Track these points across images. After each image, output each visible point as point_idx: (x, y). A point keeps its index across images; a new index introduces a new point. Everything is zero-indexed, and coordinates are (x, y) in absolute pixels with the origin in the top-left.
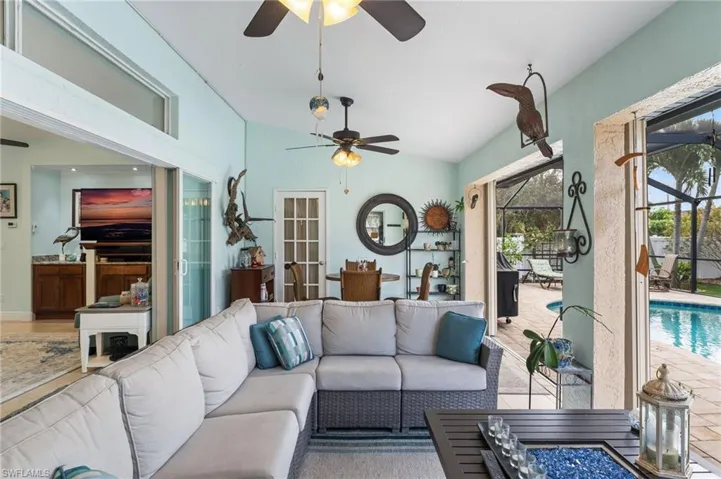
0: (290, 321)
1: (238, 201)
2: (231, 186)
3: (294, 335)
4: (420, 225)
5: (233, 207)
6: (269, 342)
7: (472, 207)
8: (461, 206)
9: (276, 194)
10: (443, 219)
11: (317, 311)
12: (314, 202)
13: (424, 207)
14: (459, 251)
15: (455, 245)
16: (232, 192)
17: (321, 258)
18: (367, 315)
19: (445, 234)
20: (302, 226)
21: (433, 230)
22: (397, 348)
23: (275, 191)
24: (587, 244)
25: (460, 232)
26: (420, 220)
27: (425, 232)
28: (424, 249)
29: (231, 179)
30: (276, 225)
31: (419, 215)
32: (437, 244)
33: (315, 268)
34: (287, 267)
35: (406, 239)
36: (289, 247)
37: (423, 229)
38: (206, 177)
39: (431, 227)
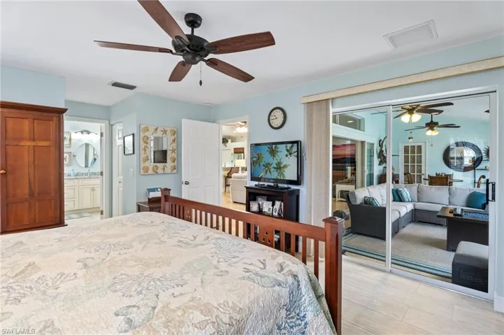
0: (405, 189)
1: (384, 149)
2: (381, 143)
3: (406, 192)
4: (484, 157)
5: (381, 151)
6: (397, 193)
9: (400, 144)
11: (416, 187)
12: (419, 147)
16: (381, 146)
17: (423, 172)
20: (413, 158)
22: (449, 202)
26: (484, 154)
28: (485, 169)
29: (380, 140)
30: (400, 158)
31: (483, 152)
33: (420, 176)
34: (405, 174)
35: (474, 164)
36: (406, 167)
37: (486, 159)
38: (372, 142)
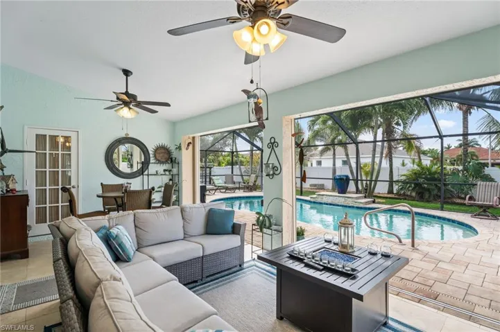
0: (121, 227)
4: (152, 159)
6: (109, 245)
7: (187, 149)
8: (179, 148)
9: (27, 129)
10: (167, 156)
11: (131, 218)
12: (67, 139)
13: (154, 147)
14: (178, 175)
15: (175, 171)
17: (73, 183)
18: (166, 216)
19: (167, 165)
20: (55, 158)
21: (159, 162)
22: (185, 234)
23: (26, 127)
24: (279, 170)
25: (178, 163)
26: (151, 156)
27: (155, 163)
28: (157, 174)
31: (150, 152)
32: (165, 170)
35: (142, 168)
36: (41, 175)
37: (154, 161)
39: (158, 160)
